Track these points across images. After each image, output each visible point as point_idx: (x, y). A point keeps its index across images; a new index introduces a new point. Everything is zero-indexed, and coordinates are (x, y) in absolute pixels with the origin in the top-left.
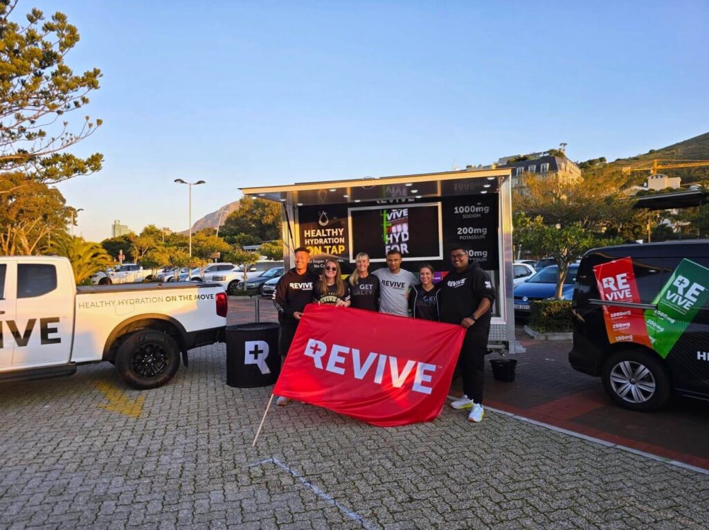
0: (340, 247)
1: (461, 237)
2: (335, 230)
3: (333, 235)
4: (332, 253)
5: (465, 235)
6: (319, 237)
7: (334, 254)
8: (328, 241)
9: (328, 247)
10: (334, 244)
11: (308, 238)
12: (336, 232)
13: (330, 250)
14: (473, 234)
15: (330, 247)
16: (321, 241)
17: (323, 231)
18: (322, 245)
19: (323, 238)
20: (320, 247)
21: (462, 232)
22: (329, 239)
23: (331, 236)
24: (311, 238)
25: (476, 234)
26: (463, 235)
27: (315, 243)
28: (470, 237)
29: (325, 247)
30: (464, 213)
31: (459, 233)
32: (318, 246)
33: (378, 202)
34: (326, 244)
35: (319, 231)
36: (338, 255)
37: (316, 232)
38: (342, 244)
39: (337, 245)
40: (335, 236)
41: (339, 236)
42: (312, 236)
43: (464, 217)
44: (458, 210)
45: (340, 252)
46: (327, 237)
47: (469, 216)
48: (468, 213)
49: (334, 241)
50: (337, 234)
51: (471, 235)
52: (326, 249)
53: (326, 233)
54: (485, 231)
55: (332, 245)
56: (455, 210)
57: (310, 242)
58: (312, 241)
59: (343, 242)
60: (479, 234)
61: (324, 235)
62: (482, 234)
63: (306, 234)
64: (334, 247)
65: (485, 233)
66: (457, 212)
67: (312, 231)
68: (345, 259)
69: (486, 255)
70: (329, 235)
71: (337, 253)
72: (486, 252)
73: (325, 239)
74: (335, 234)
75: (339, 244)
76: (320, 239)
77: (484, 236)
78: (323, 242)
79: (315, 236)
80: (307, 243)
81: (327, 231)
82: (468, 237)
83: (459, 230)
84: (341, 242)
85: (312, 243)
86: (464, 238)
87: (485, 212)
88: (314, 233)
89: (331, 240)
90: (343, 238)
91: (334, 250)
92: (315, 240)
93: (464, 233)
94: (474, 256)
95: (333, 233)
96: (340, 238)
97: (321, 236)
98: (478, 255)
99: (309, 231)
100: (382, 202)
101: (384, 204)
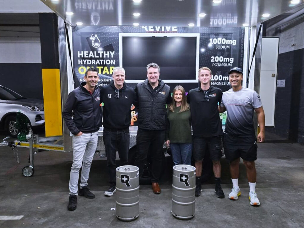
0: (111, 68)
1: (213, 65)
2: (106, 53)
3: (105, 57)
4: (104, 73)
5: (217, 63)
6: (91, 58)
7: (106, 74)
8: (100, 62)
9: (100, 68)
10: (106, 65)
11: (81, 58)
12: (108, 54)
13: (102, 70)
14: (223, 62)
15: (102, 67)
17: (95, 52)
18: (95, 66)
19: (96, 59)
21: (214, 60)
22: (101, 61)
23: (103, 58)
24: (84, 58)
25: (225, 62)
26: (215, 62)
27: (88, 64)
28: (220, 65)
29: (97, 67)
30: (217, 44)
31: (212, 61)
32: (90, 66)
33: (146, 30)
34: (98, 65)
35: (91, 52)
36: (109, 75)
37: (89, 54)
39: (108, 66)
40: (106, 58)
41: (110, 58)
42: (85, 57)
43: (217, 47)
44: (212, 42)
45: (111, 73)
46: (99, 59)
47: (221, 47)
48: (220, 45)
49: (106, 62)
50: (108, 57)
51: (221, 63)
52: (98, 69)
55: (104, 66)
56: (210, 42)
57: (83, 62)
58: (85, 62)
59: (114, 64)
60: (227, 62)
61: (96, 56)
62: (229, 62)
63: (79, 55)
64: (106, 68)
65: (232, 61)
67: (85, 52)
70: (101, 57)
71: (108, 73)
73: (98, 60)
74: (107, 56)
75: (110, 65)
76: (93, 60)
77: (231, 64)
78: (96, 63)
79: (87, 57)
80: (80, 63)
81: (99, 53)
82: (219, 65)
83: (212, 58)
84: (112, 64)
85: (85, 64)
86: (216, 65)
87: (233, 45)
88: (87, 54)
89: (103, 62)
90: (114, 60)
91: (106, 70)
92: (88, 60)
93: (216, 61)
94: (222, 81)
95: (105, 54)
96: (112, 60)
97: (93, 57)
98: (226, 80)
99: (82, 52)
100: (150, 30)
101: (151, 32)
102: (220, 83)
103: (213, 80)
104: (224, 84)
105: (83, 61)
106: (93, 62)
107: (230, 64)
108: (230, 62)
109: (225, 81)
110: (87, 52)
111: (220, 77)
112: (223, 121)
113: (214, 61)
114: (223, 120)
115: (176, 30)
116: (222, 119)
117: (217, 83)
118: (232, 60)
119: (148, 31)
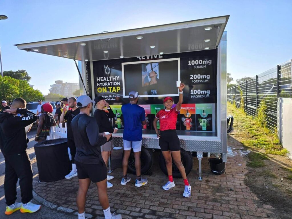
0: (117, 87)
1: (192, 81)
2: (114, 77)
3: (113, 80)
4: (113, 91)
5: (195, 80)
6: (105, 82)
8: (110, 84)
9: (110, 88)
10: (114, 86)
11: (99, 82)
13: (112, 89)
14: (201, 79)
15: (112, 88)
17: (107, 77)
18: (107, 87)
19: (108, 82)
21: (193, 77)
22: (111, 83)
25: (203, 79)
26: (194, 80)
27: (103, 85)
28: (198, 81)
29: (109, 88)
30: (195, 65)
31: (191, 78)
32: (104, 87)
33: (140, 59)
34: (109, 86)
35: (105, 78)
36: (116, 93)
38: (118, 86)
40: (114, 81)
42: (101, 81)
43: (195, 67)
44: (191, 63)
45: (117, 91)
46: (110, 82)
47: (198, 67)
48: (198, 65)
49: (114, 84)
51: (199, 80)
52: (109, 89)
53: (109, 79)
54: (208, 77)
55: (113, 86)
56: (189, 63)
60: (205, 79)
61: (108, 80)
63: (97, 79)
64: (114, 88)
65: (209, 78)
66: (190, 64)
68: (121, 95)
69: (209, 93)
71: (116, 91)
72: (209, 91)
73: (109, 83)
75: (117, 86)
76: (106, 83)
77: (208, 80)
78: (108, 84)
79: (102, 81)
80: (98, 85)
81: (110, 78)
82: (197, 81)
83: (192, 76)
84: (118, 85)
85: (101, 85)
86: (195, 81)
87: (209, 64)
88: (102, 79)
89: (112, 84)
90: (119, 82)
91: (114, 89)
92: (103, 83)
93: (195, 78)
94: (201, 94)
95: (113, 79)
96: (118, 82)
97: (106, 81)
98: (204, 93)
99: (99, 78)
100: (143, 59)
101: (144, 60)
102: (198, 96)
103: (193, 94)
104: (202, 97)
105: (100, 84)
106: (106, 84)
107: (207, 80)
108: (207, 79)
109: (203, 94)
110: (102, 78)
111: (199, 91)
112: (203, 128)
113: (193, 79)
114: (203, 126)
115: (162, 57)
117: (197, 96)
119: (141, 60)
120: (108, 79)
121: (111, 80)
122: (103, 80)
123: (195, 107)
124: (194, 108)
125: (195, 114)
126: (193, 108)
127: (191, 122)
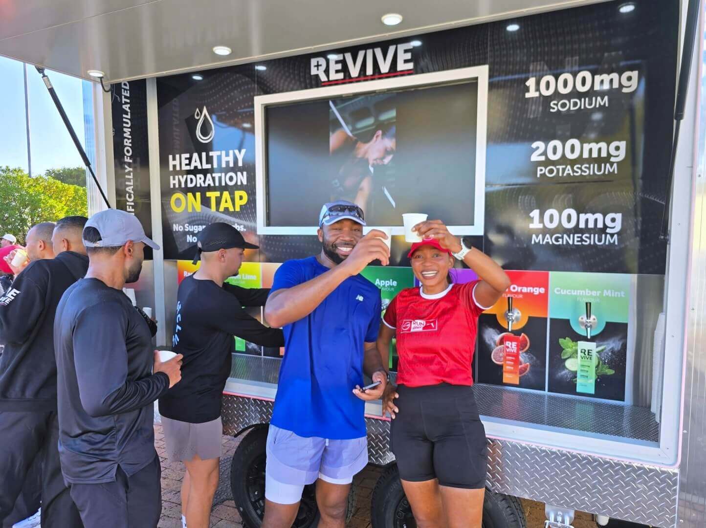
0: (238, 194)
1: (540, 171)
2: (227, 155)
3: (224, 165)
4: (222, 209)
5: (554, 163)
6: (195, 172)
7: (226, 211)
8: (214, 179)
9: (213, 195)
10: (226, 188)
11: (175, 172)
12: (231, 158)
13: (218, 201)
14: (580, 160)
15: (218, 194)
16: (199, 180)
17: (204, 154)
18: (203, 190)
19: (205, 172)
20: (198, 195)
21: (545, 153)
22: (217, 176)
23: (219, 169)
24: (181, 172)
25: (590, 160)
26: (548, 162)
27: (190, 185)
28: (569, 170)
29: (208, 194)
30: (557, 95)
31: (535, 157)
32: (194, 190)
33: (323, 78)
35: (195, 155)
36: (234, 214)
37: (190, 159)
38: (241, 187)
39: (231, 190)
40: (227, 169)
41: (236, 169)
42: (184, 167)
43: (555, 107)
44: (538, 89)
45: (238, 209)
46: (212, 171)
47: (571, 106)
48: (568, 96)
49: (225, 179)
50: (231, 165)
51: (573, 163)
52: (209, 198)
53: (209, 160)
55: (222, 189)
56: (527, 89)
57: (180, 183)
58: (183, 181)
59: (245, 183)
60: (600, 161)
61: (205, 166)
62: (607, 160)
63: (171, 163)
64: (226, 194)
65: (619, 155)
66: (532, 94)
67: (184, 156)
68: (248, 223)
69: (618, 226)
71: (231, 209)
72: (619, 217)
73: (209, 176)
74: (228, 163)
75: (237, 187)
76: (198, 176)
77: (615, 165)
78: (204, 182)
79: (188, 168)
80: (174, 185)
81: (212, 157)
82: (564, 170)
83: (538, 148)
84: (239, 183)
85: (183, 186)
86: (551, 171)
87: (625, 90)
88: (187, 162)
89: (220, 178)
90: (245, 173)
91: (226, 201)
92: (190, 176)
93: (552, 157)
94: (576, 230)
95: (224, 159)
96: (239, 174)
97: (199, 167)
98: (591, 225)
99: (178, 156)
100: (333, 76)
101: (336, 83)
102: (565, 236)
103: (540, 226)
104: (582, 240)
105: (179, 180)
107: (612, 164)
108: (612, 159)
109: (587, 230)
110: (188, 155)
111: (569, 218)
112: (579, 381)
113: (543, 158)
114: (578, 375)
115: (410, 66)
116: (574, 375)
117: (557, 239)
118: (617, 148)
119: (329, 81)
120: (207, 163)
121: (215, 166)
122: (189, 164)
123: (546, 286)
124: (542, 290)
125: (546, 319)
126: (537, 291)
127: (526, 352)
